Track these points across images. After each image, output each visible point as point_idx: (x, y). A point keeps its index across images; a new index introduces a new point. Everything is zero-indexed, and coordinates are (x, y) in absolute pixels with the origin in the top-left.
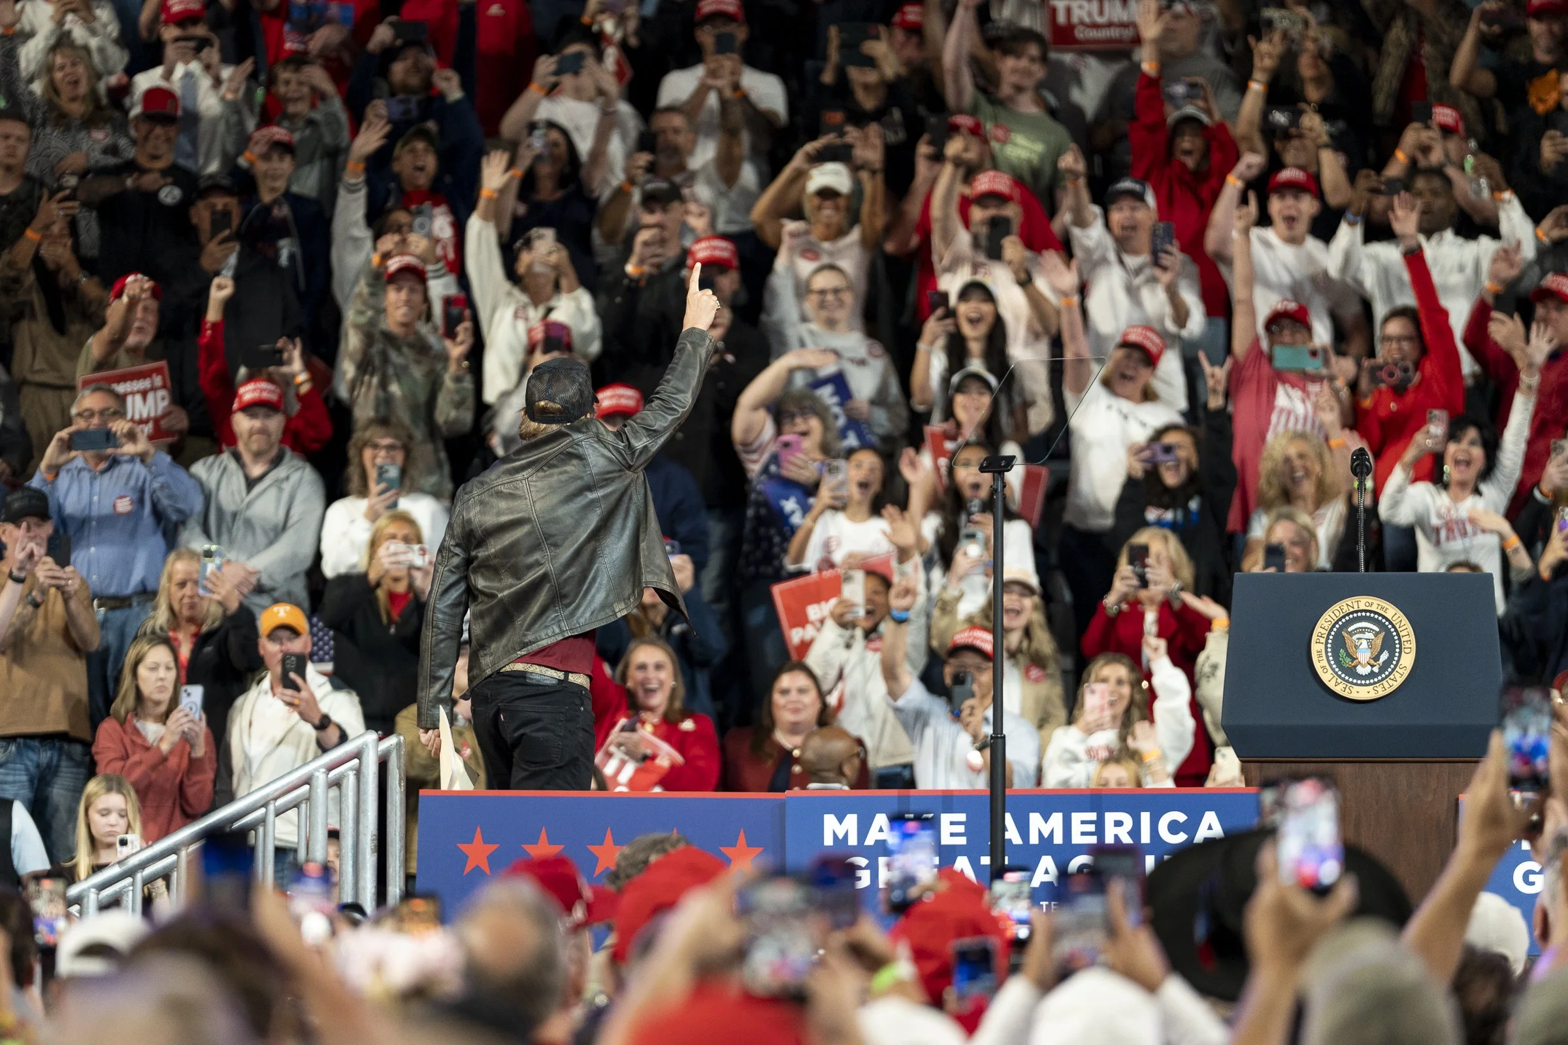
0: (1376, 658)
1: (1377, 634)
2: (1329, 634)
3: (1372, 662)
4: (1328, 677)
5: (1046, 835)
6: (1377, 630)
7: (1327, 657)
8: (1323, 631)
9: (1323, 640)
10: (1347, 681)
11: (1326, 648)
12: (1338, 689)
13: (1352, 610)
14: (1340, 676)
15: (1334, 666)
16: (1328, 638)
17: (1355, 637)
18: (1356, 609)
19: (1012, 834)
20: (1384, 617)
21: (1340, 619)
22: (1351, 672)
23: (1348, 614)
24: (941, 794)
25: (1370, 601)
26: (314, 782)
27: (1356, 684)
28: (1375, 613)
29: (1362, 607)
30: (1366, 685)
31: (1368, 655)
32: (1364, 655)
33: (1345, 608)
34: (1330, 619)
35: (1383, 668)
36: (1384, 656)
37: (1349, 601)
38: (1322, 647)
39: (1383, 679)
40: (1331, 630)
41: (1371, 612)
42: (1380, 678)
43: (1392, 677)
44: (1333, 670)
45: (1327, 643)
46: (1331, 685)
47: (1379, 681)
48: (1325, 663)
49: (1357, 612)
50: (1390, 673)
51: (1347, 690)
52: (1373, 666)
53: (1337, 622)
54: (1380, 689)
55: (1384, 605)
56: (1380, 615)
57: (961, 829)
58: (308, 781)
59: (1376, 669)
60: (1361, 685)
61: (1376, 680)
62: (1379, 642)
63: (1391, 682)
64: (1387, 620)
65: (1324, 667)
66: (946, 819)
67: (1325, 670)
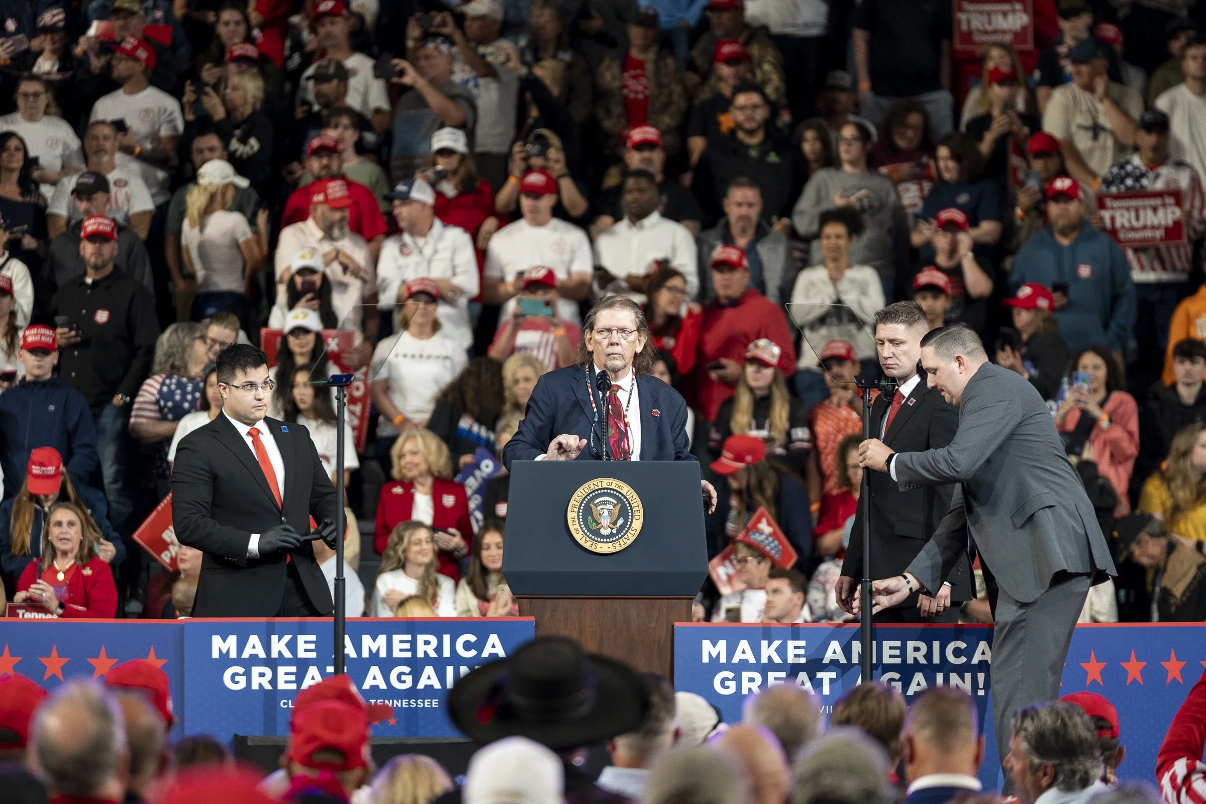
0: (615, 523)
1: (615, 506)
2: (580, 505)
3: (612, 526)
4: (579, 537)
5: (374, 651)
6: (616, 502)
7: (579, 522)
8: (576, 503)
9: (576, 510)
10: (594, 540)
11: (578, 515)
12: (587, 545)
13: (597, 488)
14: (588, 536)
15: (584, 529)
16: (579, 509)
17: (599, 508)
18: (600, 487)
19: (350, 651)
20: (620, 493)
21: (588, 495)
22: (596, 533)
23: (594, 491)
25: (610, 481)
27: (600, 542)
28: (614, 490)
29: (605, 486)
30: (607, 542)
31: (609, 520)
32: (605, 521)
33: (592, 486)
34: (581, 494)
35: (620, 530)
36: (620, 522)
37: (595, 481)
38: (576, 515)
39: (619, 538)
40: (582, 502)
41: (611, 489)
42: (617, 537)
43: (626, 536)
44: (583, 531)
45: (579, 512)
46: (582, 542)
47: (616, 540)
48: (577, 526)
49: (600, 489)
50: (625, 534)
51: (594, 546)
52: (612, 529)
53: (586, 497)
54: (617, 545)
55: (620, 484)
56: (617, 491)
57: (312, 646)
59: (614, 531)
60: (603, 542)
61: (614, 539)
62: (617, 511)
63: (625, 541)
64: (623, 495)
65: (576, 530)
66: (301, 639)
67: (578, 532)
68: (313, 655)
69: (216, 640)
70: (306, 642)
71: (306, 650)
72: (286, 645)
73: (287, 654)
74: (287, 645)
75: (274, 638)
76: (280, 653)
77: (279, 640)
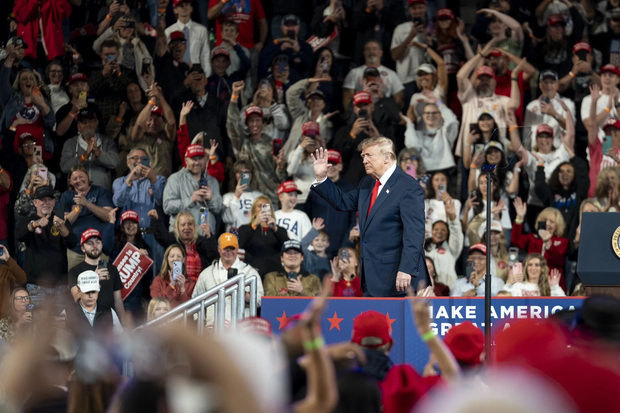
2: (619, 236)
4: (618, 253)
5: (507, 315)
7: (618, 245)
8: (617, 235)
9: (617, 239)
11: (618, 242)
19: (494, 314)
26: (220, 294)
34: (619, 230)
38: (616, 241)
57: (474, 312)
65: (617, 249)
67: (617, 251)
68: (474, 317)
70: (470, 310)
71: (470, 314)
73: (460, 317)
77: (456, 309)
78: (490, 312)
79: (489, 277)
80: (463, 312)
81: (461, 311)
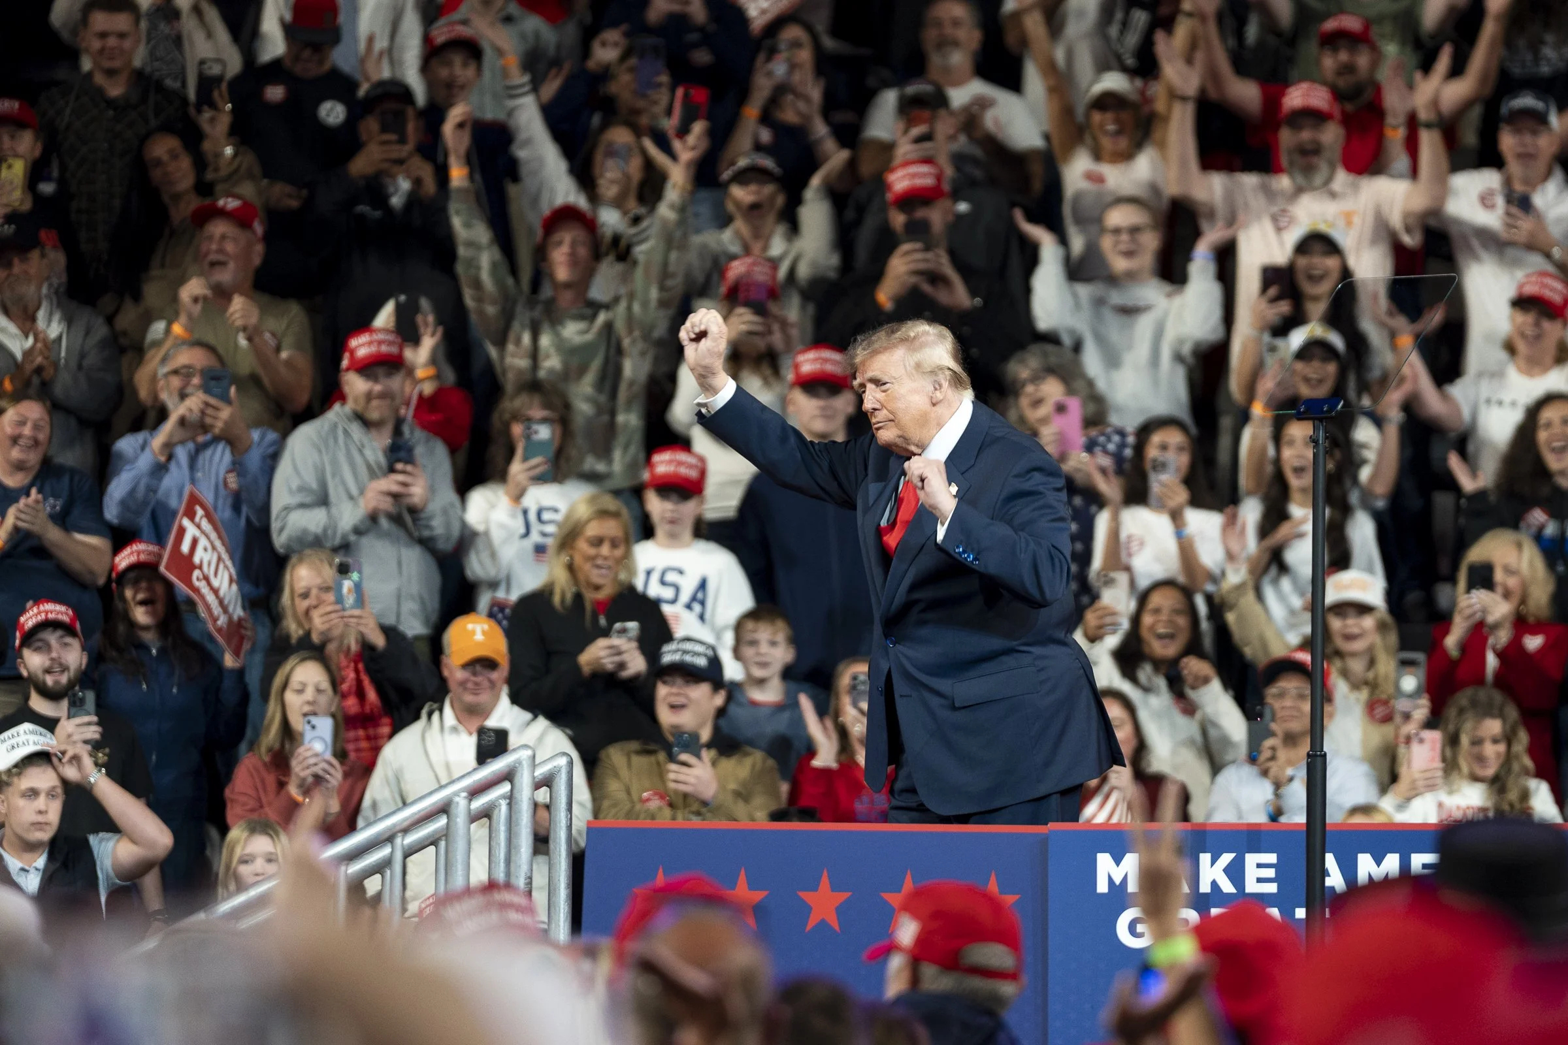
19: (1335, 880)
24: (1245, 828)
26: (453, 810)
57: (1271, 873)
58: (444, 809)
66: (1251, 859)
68: (1272, 888)
69: (1104, 861)
70: (1259, 866)
71: (1259, 880)
72: (1224, 870)
73: (1227, 887)
74: (1226, 870)
75: (1205, 858)
76: (1214, 884)
77: (1213, 862)
78: (1324, 873)
79: (1319, 759)
80: (1236, 872)
81: (1227, 871)
